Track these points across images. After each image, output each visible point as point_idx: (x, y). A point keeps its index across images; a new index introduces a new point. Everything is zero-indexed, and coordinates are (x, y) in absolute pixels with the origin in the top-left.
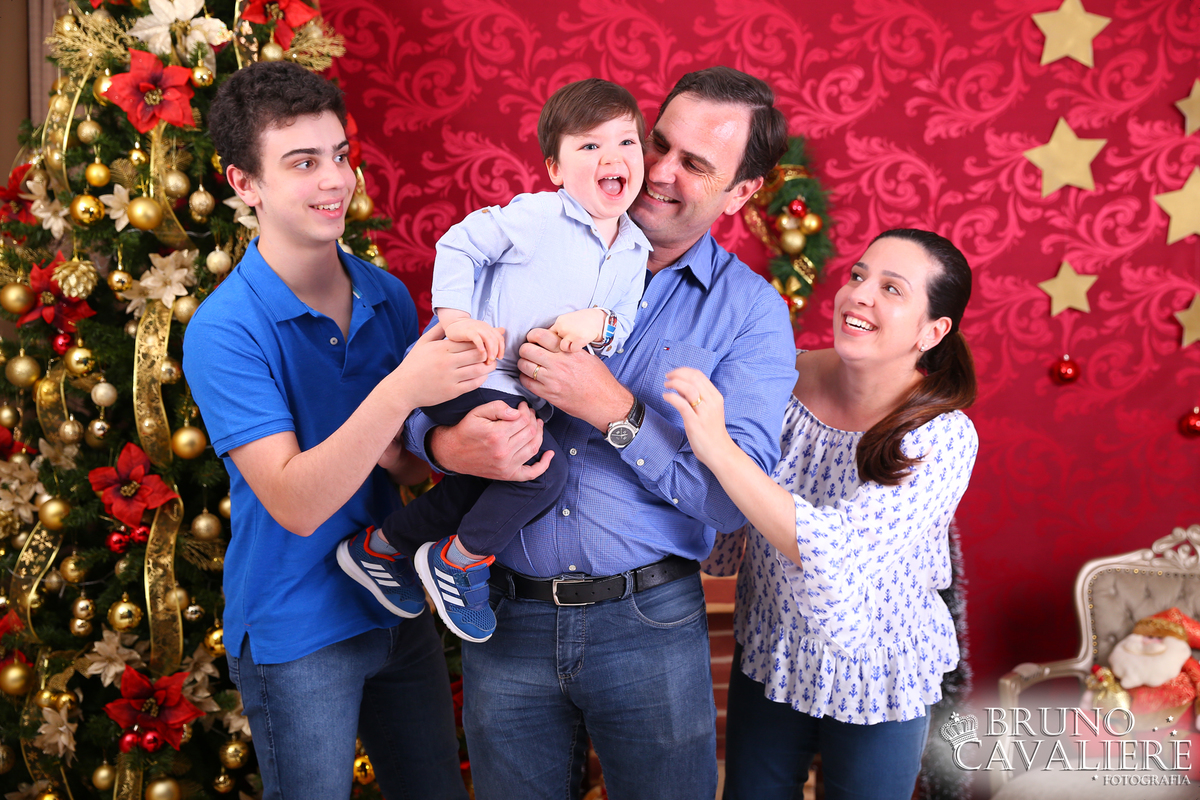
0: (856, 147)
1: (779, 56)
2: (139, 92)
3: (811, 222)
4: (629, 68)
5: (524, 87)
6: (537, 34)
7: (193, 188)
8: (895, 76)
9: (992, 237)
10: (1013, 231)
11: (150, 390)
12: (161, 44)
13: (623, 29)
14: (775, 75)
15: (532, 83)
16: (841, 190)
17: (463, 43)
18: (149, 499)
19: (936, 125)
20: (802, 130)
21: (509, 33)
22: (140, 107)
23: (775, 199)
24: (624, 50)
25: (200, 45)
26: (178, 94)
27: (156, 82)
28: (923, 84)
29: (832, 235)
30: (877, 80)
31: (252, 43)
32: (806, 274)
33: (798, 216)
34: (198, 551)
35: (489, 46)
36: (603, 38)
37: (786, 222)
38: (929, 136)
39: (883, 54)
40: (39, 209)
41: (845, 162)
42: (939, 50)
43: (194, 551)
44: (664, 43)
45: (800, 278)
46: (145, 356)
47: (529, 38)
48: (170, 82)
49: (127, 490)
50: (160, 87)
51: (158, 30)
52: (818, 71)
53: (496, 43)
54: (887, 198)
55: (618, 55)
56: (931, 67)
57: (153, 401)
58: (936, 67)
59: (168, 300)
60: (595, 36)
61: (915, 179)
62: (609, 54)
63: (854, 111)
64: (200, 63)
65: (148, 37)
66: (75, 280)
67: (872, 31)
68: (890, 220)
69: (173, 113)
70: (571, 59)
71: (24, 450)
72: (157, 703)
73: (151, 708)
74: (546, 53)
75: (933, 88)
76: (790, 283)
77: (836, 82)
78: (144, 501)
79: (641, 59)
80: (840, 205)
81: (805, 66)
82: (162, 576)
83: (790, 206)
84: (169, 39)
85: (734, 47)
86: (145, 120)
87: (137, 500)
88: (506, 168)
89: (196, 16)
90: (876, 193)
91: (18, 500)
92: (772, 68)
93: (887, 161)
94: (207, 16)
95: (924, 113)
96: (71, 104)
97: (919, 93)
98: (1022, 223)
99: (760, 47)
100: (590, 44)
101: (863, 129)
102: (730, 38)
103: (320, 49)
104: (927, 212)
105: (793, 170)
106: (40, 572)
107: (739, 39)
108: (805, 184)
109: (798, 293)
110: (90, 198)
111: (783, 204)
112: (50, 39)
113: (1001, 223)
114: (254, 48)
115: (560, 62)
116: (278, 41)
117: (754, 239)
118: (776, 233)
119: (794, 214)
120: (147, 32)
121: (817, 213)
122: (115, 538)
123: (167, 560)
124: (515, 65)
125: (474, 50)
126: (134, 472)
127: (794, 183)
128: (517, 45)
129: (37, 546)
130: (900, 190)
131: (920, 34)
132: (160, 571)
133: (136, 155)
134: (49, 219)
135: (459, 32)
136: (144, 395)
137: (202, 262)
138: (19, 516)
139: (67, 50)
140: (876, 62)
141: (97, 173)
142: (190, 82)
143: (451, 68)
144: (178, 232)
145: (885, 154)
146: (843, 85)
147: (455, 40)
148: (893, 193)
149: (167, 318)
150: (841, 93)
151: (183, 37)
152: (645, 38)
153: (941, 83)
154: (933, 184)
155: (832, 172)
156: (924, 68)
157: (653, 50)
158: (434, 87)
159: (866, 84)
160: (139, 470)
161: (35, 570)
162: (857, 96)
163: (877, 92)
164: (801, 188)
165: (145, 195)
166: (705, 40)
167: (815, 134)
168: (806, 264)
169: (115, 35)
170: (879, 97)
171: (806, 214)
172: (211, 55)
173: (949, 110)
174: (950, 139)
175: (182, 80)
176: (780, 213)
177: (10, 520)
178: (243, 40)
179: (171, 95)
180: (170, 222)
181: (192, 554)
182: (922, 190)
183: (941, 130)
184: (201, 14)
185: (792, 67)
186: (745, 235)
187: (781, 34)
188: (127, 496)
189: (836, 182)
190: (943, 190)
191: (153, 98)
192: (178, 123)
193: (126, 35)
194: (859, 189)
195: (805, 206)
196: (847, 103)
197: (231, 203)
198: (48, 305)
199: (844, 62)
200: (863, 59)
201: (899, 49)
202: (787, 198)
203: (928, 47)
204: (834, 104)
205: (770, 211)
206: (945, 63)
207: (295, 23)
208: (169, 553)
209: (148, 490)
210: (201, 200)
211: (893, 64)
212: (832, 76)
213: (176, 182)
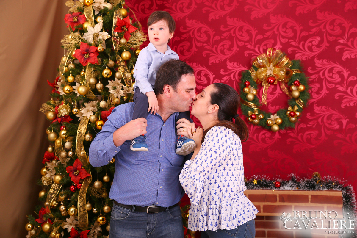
0: (318, 63)
1: (291, 35)
2: (83, 54)
3: (302, 88)
4: (242, 41)
5: (210, 48)
6: (214, 32)
7: (97, 82)
8: (331, 39)
11: (80, 143)
12: (91, 40)
13: (241, 29)
14: (290, 41)
15: (213, 47)
16: (313, 77)
17: (192, 36)
18: (82, 176)
19: (346, 54)
20: (300, 58)
21: (206, 32)
22: (83, 59)
23: (290, 80)
24: (241, 35)
25: (100, 40)
26: (94, 55)
27: (87, 51)
28: (341, 41)
29: (310, 92)
30: (325, 40)
31: (118, 38)
32: (300, 104)
33: (297, 86)
34: (97, 192)
35: (200, 37)
36: (234, 32)
37: (293, 88)
38: (344, 58)
39: (327, 32)
40: (60, 90)
41: (314, 67)
42: (347, 30)
43: (96, 192)
44: (254, 33)
45: (298, 106)
46: (80, 133)
47: (212, 33)
48: (91, 51)
49: (76, 173)
50: (88, 52)
51: (90, 36)
52: (305, 39)
53: (202, 36)
54: (329, 79)
55: (239, 37)
56: (345, 35)
57: (81, 147)
58: (346, 35)
59: (88, 116)
60: (232, 32)
61: (339, 73)
62: (236, 37)
63: (317, 51)
64: (100, 45)
65: (88, 38)
66: (64, 111)
67: (323, 25)
68: (330, 86)
69: (92, 60)
70: (225, 39)
71: (56, 159)
74: (217, 38)
75: (345, 42)
76: (295, 108)
77: (311, 42)
78: (80, 176)
79: (246, 38)
80: (313, 82)
81: (300, 37)
82: (83, 200)
83: (294, 82)
84: (93, 39)
85: (276, 33)
86: (84, 62)
87: (79, 176)
88: (205, 73)
89: (100, 32)
90: (325, 77)
91: (52, 174)
92: (289, 39)
93: (329, 67)
94: (104, 31)
95: (342, 51)
96: (66, 59)
97: (340, 44)
99: (285, 32)
100: (231, 34)
101: (320, 56)
102: (275, 30)
103: (139, 39)
104: (343, 83)
105: (296, 71)
107: (278, 30)
108: (299, 75)
109: (297, 111)
110: (69, 86)
111: (292, 82)
112: (62, 41)
114: (118, 40)
115: (221, 40)
116: (125, 38)
117: (284, 93)
118: (290, 91)
119: (295, 85)
120: (87, 37)
121: (303, 85)
122: (72, 187)
123: (84, 195)
124: (208, 42)
125: (195, 38)
126: (78, 168)
127: (296, 75)
128: (208, 36)
129: (54, 188)
130: (334, 76)
131: (340, 25)
132: (82, 199)
133: (82, 73)
134: (62, 92)
135: (191, 33)
136: (79, 145)
137: (98, 104)
138: (52, 179)
139: (67, 44)
140: (325, 34)
141: (70, 79)
142: (97, 51)
143: (188, 44)
144: (92, 95)
145: (328, 64)
146: (313, 43)
147: (190, 35)
148: (332, 77)
149: (87, 121)
150: (312, 45)
151: (96, 38)
152: (248, 31)
153: (348, 40)
154: (346, 74)
155: (310, 70)
156: (342, 36)
157: (250, 35)
158: (184, 50)
159: (321, 42)
160: (80, 167)
161: (53, 195)
162: (318, 46)
163: (325, 44)
164: (298, 77)
165: (83, 85)
166: (267, 31)
167: (304, 59)
168: (300, 101)
169: (80, 39)
170: (326, 46)
171: (299, 85)
172: (104, 42)
173: (351, 49)
174: (351, 58)
175: (95, 50)
176: (291, 85)
177: (49, 180)
178: (115, 38)
179: (92, 55)
180: (90, 92)
181: (95, 193)
182: (342, 76)
183: (348, 56)
184: (102, 31)
185: (296, 38)
186: (281, 92)
187: (292, 27)
188: (76, 175)
189: (311, 74)
190: (349, 76)
191: (87, 56)
192: (93, 63)
193: (83, 38)
194: (319, 76)
195: (299, 82)
196: (315, 49)
197: (108, 86)
198: (59, 117)
199: (314, 35)
200: (320, 34)
201: (333, 30)
202: (293, 80)
203: (343, 29)
204: (310, 49)
205: (288, 85)
206: (349, 33)
207: (131, 32)
208: (85, 193)
209: (82, 173)
210: (99, 86)
211: (331, 35)
212: (309, 40)
213: (92, 80)
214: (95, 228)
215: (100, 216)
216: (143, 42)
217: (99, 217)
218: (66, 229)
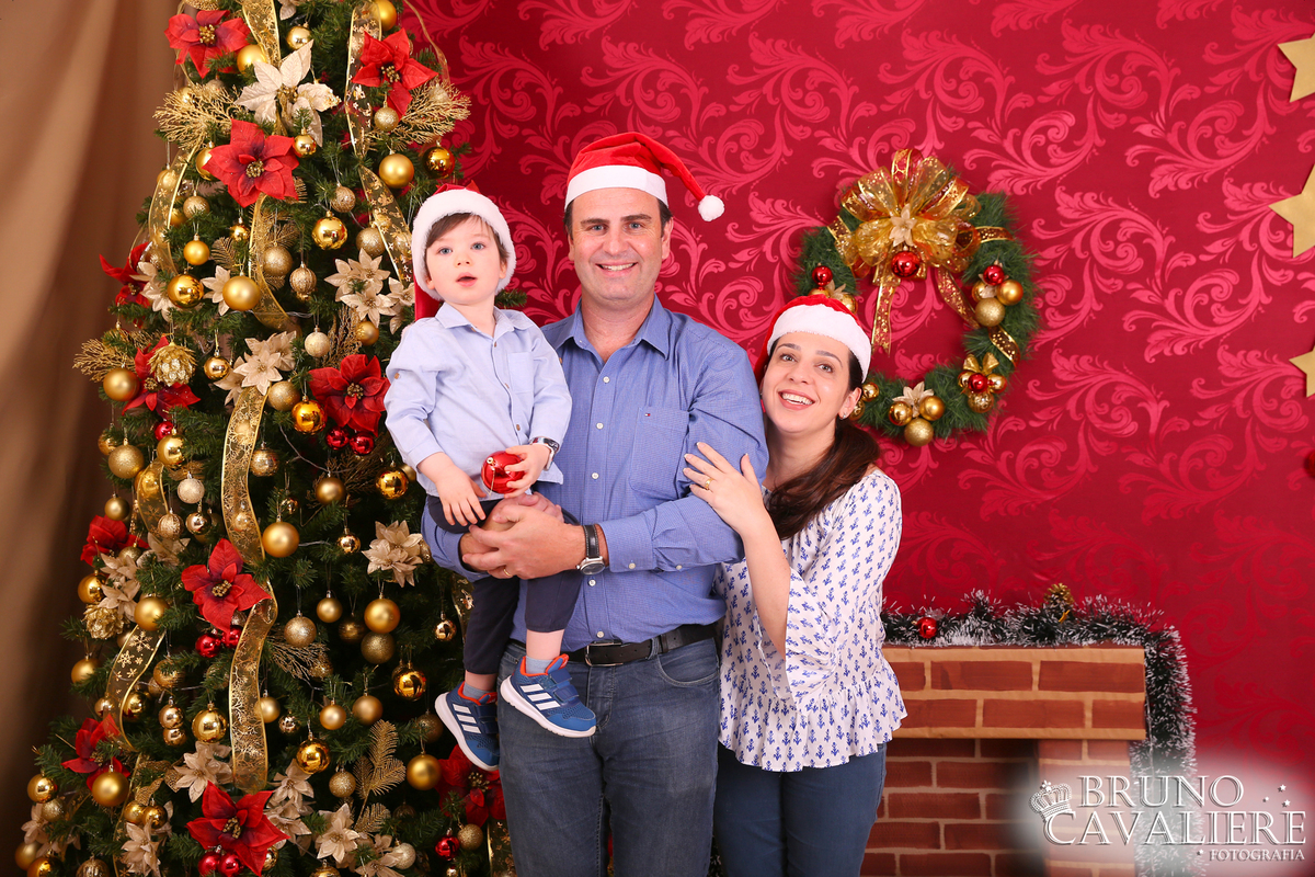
0: (1067, 204)
1: (977, 104)
2: (241, 164)
3: (1011, 290)
4: (805, 123)
5: (691, 147)
6: (705, 90)
7: (294, 266)
8: (1112, 121)
9: (1231, 304)
10: (1257, 296)
11: (237, 484)
12: (267, 113)
13: (799, 79)
14: (971, 125)
15: (699, 144)
16: (1050, 253)
17: (624, 103)
18: (240, 600)
19: (1163, 176)
20: (1004, 186)
21: (674, 89)
22: (240, 180)
23: (970, 265)
24: (801, 103)
25: (303, 112)
26: (280, 166)
27: (258, 154)
28: (1146, 130)
29: (1041, 305)
30: (1092, 126)
31: (365, 108)
32: (1006, 350)
33: (996, 284)
34: (295, 657)
35: (653, 104)
36: (777, 91)
37: (983, 291)
38: (1154, 189)
39: (1098, 96)
40: (150, 292)
41: (1054, 221)
42: (1165, 90)
43: (290, 657)
44: (845, 94)
45: (998, 355)
46: (234, 445)
47: (695, 94)
48: (272, 153)
49: (219, 591)
50: (261, 157)
51: (265, 98)
52: (1022, 119)
53: (660, 102)
54: (1103, 261)
55: (793, 108)
56: (1157, 110)
57: (240, 495)
58: (1162, 110)
59: (263, 386)
60: (768, 89)
61: (1137, 239)
62: (784, 108)
63: (1063, 163)
64: (303, 131)
65: (255, 105)
66: (172, 367)
67: (1085, 69)
68: (1109, 287)
69: (273, 186)
70: (742, 115)
71: (135, 545)
72: (239, 823)
73: (233, 829)
74: (715, 110)
75: (1159, 134)
76: (987, 361)
77: (1043, 130)
78: (235, 602)
79: (820, 113)
80: (1048, 271)
81: (1007, 114)
82: (246, 685)
83: (985, 272)
84: (275, 108)
85: (924, 96)
86: (246, 193)
87: (229, 601)
89: (301, 83)
90: (1091, 255)
91: (122, 598)
92: (968, 118)
93: (1104, 219)
94: (316, 81)
95: (1147, 163)
96: (177, 178)
97: (1143, 139)
98: (1268, 287)
99: (954, 94)
100: (763, 97)
101: (1074, 183)
102: (920, 85)
103: (442, 112)
104: (1153, 277)
105: (991, 231)
106: (136, 676)
107: (929, 86)
108: (1004, 247)
109: (995, 371)
110: (189, 278)
111: (978, 271)
112: (159, 113)
113: (1243, 288)
114: (367, 113)
115: (730, 119)
116: (392, 105)
117: (949, 310)
118: (972, 302)
119: (989, 280)
120: (257, 100)
121: (1015, 280)
122: (205, 641)
123: (252, 667)
124: (681, 124)
125: (637, 109)
126: (225, 571)
127: (992, 246)
128: (683, 102)
129: (135, 647)
130: (1120, 252)
131: (1141, 72)
132: (246, 679)
133: (238, 231)
134: (160, 300)
135: (621, 91)
136: (231, 488)
137: (299, 345)
138: (124, 614)
139: (175, 124)
140: (1090, 105)
141: (195, 251)
142: (292, 151)
144: (276, 312)
145: (1102, 211)
146: (1051, 133)
147: (617, 99)
148: (1112, 255)
149: (260, 404)
150: (1048, 142)
151: (289, 104)
152: (824, 88)
153: (1168, 128)
154: (1160, 246)
155: (1038, 232)
156: (1146, 111)
157: (832, 102)
159: (1077, 132)
160: (232, 568)
161: (132, 672)
162: (1067, 146)
163: (1091, 141)
164: (999, 251)
165: (242, 273)
166: (892, 89)
167: (1019, 191)
168: (1006, 338)
169: (226, 106)
170: (1094, 146)
171: (1003, 282)
172: (317, 122)
173: (1178, 159)
174: (1179, 190)
175: (283, 149)
176: (976, 280)
177: (114, 618)
178: (356, 105)
179: (274, 166)
180: (268, 302)
181: (288, 661)
182: (1146, 252)
183: (1169, 182)
184: (308, 79)
185: (992, 116)
186: (939, 307)
187: (978, 78)
188: (218, 596)
189: (1044, 245)
190: (1172, 250)
191: (254, 170)
192: (279, 195)
193: (237, 104)
194: (1072, 251)
195: (1002, 273)
196: (1056, 155)
197: (332, 280)
198: (151, 392)
199: (1054, 107)
200: (1074, 102)
201: (1117, 90)
202: (982, 264)
203: (1152, 87)
204: (1041, 155)
205: (964, 280)
206: (1172, 104)
207: (412, 86)
208: (255, 659)
209: (240, 590)
210: (301, 278)
211: (1111, 108)
212: (1037, 124)
213: (276, 259)
214: (290, 785)
215: (309, 744)
216: (457, 121)
217: (304, 746)
218: (185, 791)
